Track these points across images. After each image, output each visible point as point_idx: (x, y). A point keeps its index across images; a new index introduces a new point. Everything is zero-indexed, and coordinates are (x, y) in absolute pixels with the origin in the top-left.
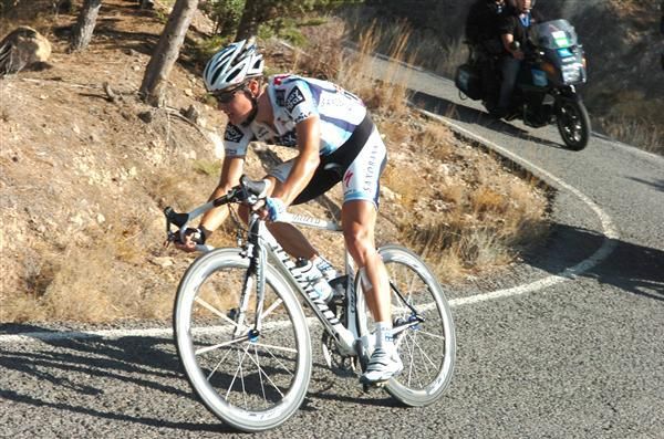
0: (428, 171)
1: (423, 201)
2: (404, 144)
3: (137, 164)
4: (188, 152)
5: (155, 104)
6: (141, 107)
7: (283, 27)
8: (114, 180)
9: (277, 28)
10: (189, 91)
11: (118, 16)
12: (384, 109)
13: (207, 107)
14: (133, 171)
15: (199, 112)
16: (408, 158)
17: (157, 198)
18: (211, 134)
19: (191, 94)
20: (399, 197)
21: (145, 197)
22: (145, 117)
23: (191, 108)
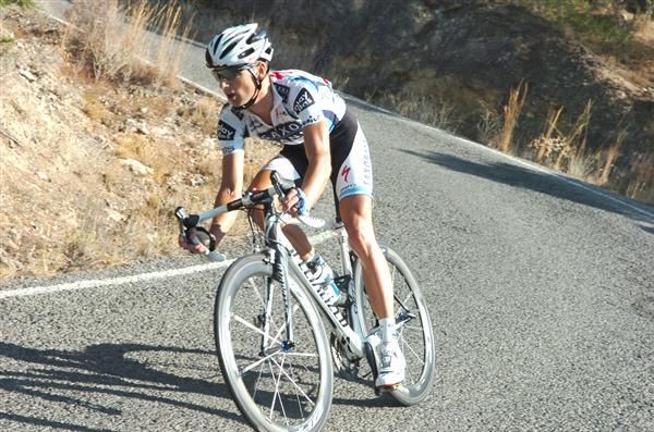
0: (190, 145)
1: (178, 176)
2: (170, 119)
12: (157, 85)
16: (170, 132)
20: (151, 170)
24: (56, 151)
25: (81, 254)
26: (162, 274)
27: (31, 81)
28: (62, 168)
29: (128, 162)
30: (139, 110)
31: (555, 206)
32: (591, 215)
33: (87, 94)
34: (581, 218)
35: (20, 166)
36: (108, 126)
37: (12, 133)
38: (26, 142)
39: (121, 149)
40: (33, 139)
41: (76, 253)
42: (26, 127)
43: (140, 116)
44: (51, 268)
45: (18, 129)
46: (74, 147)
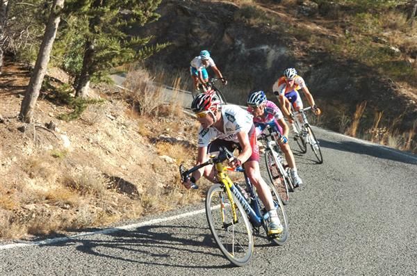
2: (181, 133)
3: (16, 155)
4: (48, 146)
5: (28, 122)
6: (19, 124)
7: (102, 76)
8: (3, 165)
10: (51, 114)
11: (16, 78)
12: (172, 116)
13: (62, 122)
14: (15, 159)
15: (56, 124)
16: (182, 140)
17: (29, 172)
18: (62, 136)
19: (52, 115)
20: (175, 160)
21: (21, 172)
22: (21, 129)
23: (51, 123)
24: (129, 154)
25: (151, 206)
26: (191, 214)
27: (112, 120)
28: (132, 163)
29: (164, 157)
30: (165, 130)
31: (384, 164)
32: (404, 167)
33: (140, 124)
34: (398, 171)
35: (112, 164)
37: (107, 147)
38: (113, 151)
39: (159, 151)
40: (117, 149)
41: (148, 205)
42: (113, 143)
43: (166, 133)
44: (137, 214)
45: (109, 145)
46: (137, 152)
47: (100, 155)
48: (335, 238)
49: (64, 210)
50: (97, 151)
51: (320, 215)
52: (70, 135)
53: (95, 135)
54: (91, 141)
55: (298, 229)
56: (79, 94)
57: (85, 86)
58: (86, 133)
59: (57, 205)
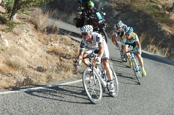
0: (64, 48)
2: (58, 41)
7: (24, 11)
9: (23, 11)
13: (4, 32)
15: (1, 34)
16: (59, 45)
18: (5, 40)
24: (36, 51)
25: (51, 78)
26: (70, 83)
27: (26, 33)
28: (37, 55)
30: (51, 39)
31: (155, 63)
32: (165, 66)
34: (163, 67)
35: (28, 55)
36: (44, 43)
37: (25, 47)
38: (28, 49)
40: (30, 48)
42: (28, 45)
43: (51, 41)
44: (45, 81)
45: (26, 45)
46: (39, 50)
47: (23, 50)
48: (139, 99)
49: (8, 77)
50: (21, 48)
51: (130, 87)
52: (8, 40)
53: (20, 40)
54: (18, 43)
55: (121, 94)
56: (11, 19)
57: (14, 15)
58: (16, 39)
59: (4, 74)
